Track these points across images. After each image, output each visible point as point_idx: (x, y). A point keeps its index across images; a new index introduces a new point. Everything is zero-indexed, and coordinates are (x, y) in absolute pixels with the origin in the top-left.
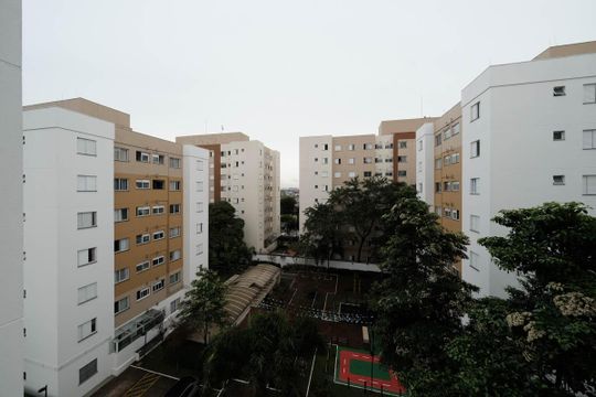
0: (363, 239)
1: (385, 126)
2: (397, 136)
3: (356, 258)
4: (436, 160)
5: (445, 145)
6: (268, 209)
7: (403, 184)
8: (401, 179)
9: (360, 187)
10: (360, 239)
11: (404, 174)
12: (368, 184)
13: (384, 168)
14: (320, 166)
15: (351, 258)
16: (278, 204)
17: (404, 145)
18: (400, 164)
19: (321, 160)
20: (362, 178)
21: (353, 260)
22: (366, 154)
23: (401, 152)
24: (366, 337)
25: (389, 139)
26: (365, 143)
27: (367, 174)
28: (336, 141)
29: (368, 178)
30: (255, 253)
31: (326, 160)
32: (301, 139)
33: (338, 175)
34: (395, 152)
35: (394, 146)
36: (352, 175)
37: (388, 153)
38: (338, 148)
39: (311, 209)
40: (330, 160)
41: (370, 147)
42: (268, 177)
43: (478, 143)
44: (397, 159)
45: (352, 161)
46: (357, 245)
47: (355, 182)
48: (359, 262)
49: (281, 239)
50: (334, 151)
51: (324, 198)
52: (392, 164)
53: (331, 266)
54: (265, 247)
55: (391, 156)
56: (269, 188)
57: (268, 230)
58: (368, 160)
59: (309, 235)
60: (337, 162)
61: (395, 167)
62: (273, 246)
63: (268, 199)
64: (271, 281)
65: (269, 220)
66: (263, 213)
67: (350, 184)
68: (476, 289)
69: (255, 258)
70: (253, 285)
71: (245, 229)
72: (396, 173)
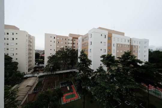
0: (65, 64)
1: (70, 35)
2: (73, 38)
3: (63, 69)
4: (82, 45)
5: (85, 42)
6: (30, 57)
7: (75, 50)
8: (74, 48)
9: (65, 50)
10: (64, 64)
11: (75, 47)
12: (67, 49)
13: (70, 45)
14: (52, 43)
15: (61, 70)
16: (34, 55)
17: (75, 40)
18: (74, 45)
19: (53, 42)
20: (65, 48)
21: (62, 70)
22: (66, 41)
23: (74, 42)
24: (68, 89)
25: (71, 38)
26: (66, 38)
27: (66, 47)
28: (57, 36)
29: (66, 48)
30: (25, 75)
31: (54, 42)
32: (45, 34)
33: (58, 46)
34: (73, 42)
35: (72, 40)
36: (62, 47)
37: (71, 42)
38: (58, 39)
39: (50, 57)
40: (56, 42)
41: (67, 40)
42: (30, 46)
43: (91, 42)
44: (73, 44)
45: (62, 43)
46: (63, 66)
47: (63, 49)
48: (64, 70)
49: (35, 68)
50: (57, 39)
51: (54, 53)
52: (72, 45)
53: (56, 73)
54: (29, 71)
55: (72, 43)
56: (30, 50)
57: (29, 65)
58: (66, 43)
59: (49, 65)
60: (58, 42)
61: (73, 45)
62: (32, 70)
63: (30, 54)
64: (35, 83)
65: (30, 61)
66: (27, 59)
67: (61, 49)
68: (93, 70)
69: (25, 76)
70: (28, 86)
71: (18, 66)
72: (73, 47)
